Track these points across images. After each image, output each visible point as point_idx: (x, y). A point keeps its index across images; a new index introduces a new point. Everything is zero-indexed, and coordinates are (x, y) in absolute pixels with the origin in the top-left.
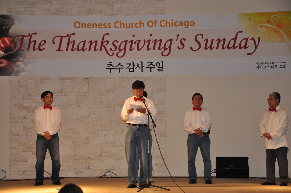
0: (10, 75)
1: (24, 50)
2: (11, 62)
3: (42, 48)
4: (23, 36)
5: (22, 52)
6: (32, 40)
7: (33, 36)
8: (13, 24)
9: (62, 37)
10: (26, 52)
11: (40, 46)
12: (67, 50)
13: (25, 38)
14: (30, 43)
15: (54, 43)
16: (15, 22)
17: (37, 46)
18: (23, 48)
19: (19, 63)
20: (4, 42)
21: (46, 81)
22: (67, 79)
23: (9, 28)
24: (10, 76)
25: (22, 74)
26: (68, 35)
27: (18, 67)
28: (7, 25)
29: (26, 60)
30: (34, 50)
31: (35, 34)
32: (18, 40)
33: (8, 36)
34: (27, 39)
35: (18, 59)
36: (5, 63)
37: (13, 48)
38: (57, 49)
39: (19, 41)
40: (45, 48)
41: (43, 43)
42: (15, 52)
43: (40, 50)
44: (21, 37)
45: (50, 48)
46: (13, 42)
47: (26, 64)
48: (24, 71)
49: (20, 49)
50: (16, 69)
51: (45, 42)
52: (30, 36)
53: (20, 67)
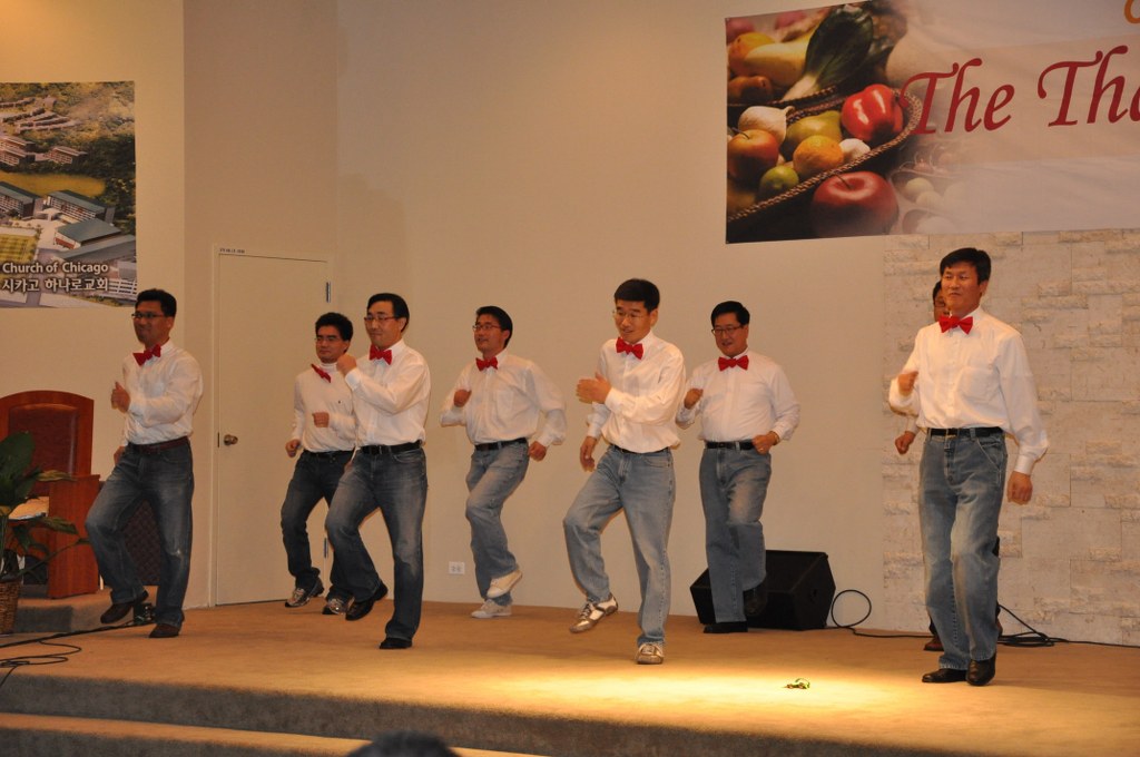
0: (885, 231)
1: (933, 131)
2: (890, 181)
3: (997, 117)
4: (934, 77)
5: (927, 140)
6: (965, 88)
7: (970, 71)
8: (901, 34)
9: (1073, 67)
10: (939, 139)
11: (991, 108)
12: (1092, 118)
13: (941, 85)
14: (956, 101)
15: (1042, 94)
16: (909, 26)
17: (980, 113)
18: (930, 124)
19: (915, 184)
20: (870, 107)
21: (1011, 253)
22: (1088, 240)
23: (889, 50)
24: (888, 236)
25: (925, 225)
26: (1099, 55)
27: (911, 197)
28: (883, 38)
29: (941, 171)
30: (969, 127)
31: (977, 62)
32: (916, 93)
33: (884, 81)
34: (945, 87)
35: (913, 166)
36: (870, 182)
37: (898, 125)
38: (1055, 117)
39: (919, 96)
40: (1009, 118)
41: (1003, 95)
42: (904, 141)
43: (990, 125)
44: (925, 82)
45: (1029, 115)
46: (899, 103)
47: (939, 186)
48: (931, 215)
49: (922, 129)
50: (905, 207)
51: (1010, 90)
52: (958, 71)
53: (919, 200)
